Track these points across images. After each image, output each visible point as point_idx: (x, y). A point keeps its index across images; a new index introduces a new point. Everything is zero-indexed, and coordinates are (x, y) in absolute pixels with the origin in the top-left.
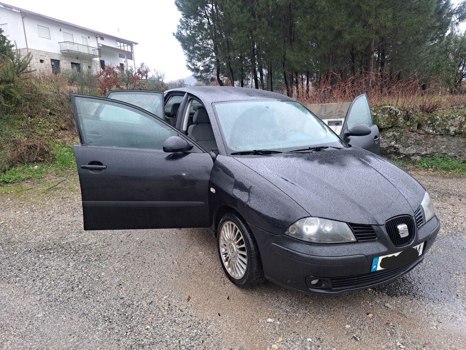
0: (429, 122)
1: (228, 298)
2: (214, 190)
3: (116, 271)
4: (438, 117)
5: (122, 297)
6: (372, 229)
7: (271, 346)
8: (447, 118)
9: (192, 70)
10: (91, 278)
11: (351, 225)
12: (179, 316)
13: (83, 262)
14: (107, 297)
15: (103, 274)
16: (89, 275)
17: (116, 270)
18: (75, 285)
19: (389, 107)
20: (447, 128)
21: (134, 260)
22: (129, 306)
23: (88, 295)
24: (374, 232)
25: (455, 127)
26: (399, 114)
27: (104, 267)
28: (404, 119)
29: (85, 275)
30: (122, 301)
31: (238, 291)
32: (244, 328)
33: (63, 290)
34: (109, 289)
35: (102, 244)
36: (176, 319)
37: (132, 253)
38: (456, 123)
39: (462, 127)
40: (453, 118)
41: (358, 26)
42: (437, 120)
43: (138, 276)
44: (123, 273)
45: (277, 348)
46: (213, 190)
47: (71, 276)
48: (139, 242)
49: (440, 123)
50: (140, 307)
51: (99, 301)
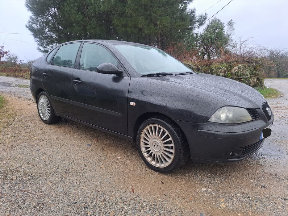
0: (210, 71)
1: (162, 183)
2: (135, 103)
3: (54, 184)
4: (214, 68)
5: (75, 202)
6: (257, 111)
7: (219, 206)
8: (218, 68)
9: (43, 52)
10: (33, 194)
11: (248, 109)
12: (136, 204)
13: (16, 183)
14: (61, 206)
15: (43, 188)
16: (30, 192)
17: (54, 182)
18: (20, 203)
19: (188, 64)
20: (219, 74)
21: (66, 173)
22: (86, 207)
23: (40, 208)
24: (258, 113)
25: (223, 73)
26: (194, 67)
27: (40, 183)
28: (197, 70)
29: (26, 193)
30: (77, 205)
31: (165, 176)
32: (191, 200)
33: (10, 211)
34: (57, 199)
35: (28, 166)
36: (135, 207)
37: (61, 168)
38: (223, 71)
39: (226, 73)
40: (221, 68)
41: (152, 25)
42: (214, 70)
43: (78, 184)
44: (63, 184)
45: (225, 206)
46: (132, 104)
47: (11, 197)
48: (62, 159)
49: (215, 71)
50: (97, 206)
51: (54, 211)
